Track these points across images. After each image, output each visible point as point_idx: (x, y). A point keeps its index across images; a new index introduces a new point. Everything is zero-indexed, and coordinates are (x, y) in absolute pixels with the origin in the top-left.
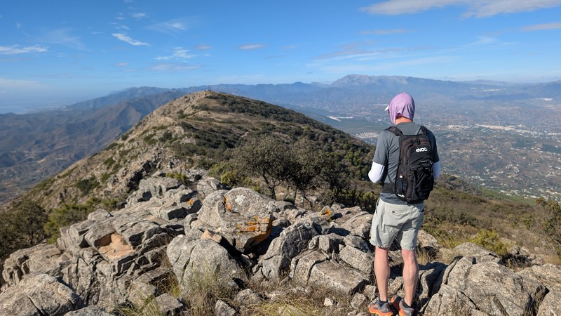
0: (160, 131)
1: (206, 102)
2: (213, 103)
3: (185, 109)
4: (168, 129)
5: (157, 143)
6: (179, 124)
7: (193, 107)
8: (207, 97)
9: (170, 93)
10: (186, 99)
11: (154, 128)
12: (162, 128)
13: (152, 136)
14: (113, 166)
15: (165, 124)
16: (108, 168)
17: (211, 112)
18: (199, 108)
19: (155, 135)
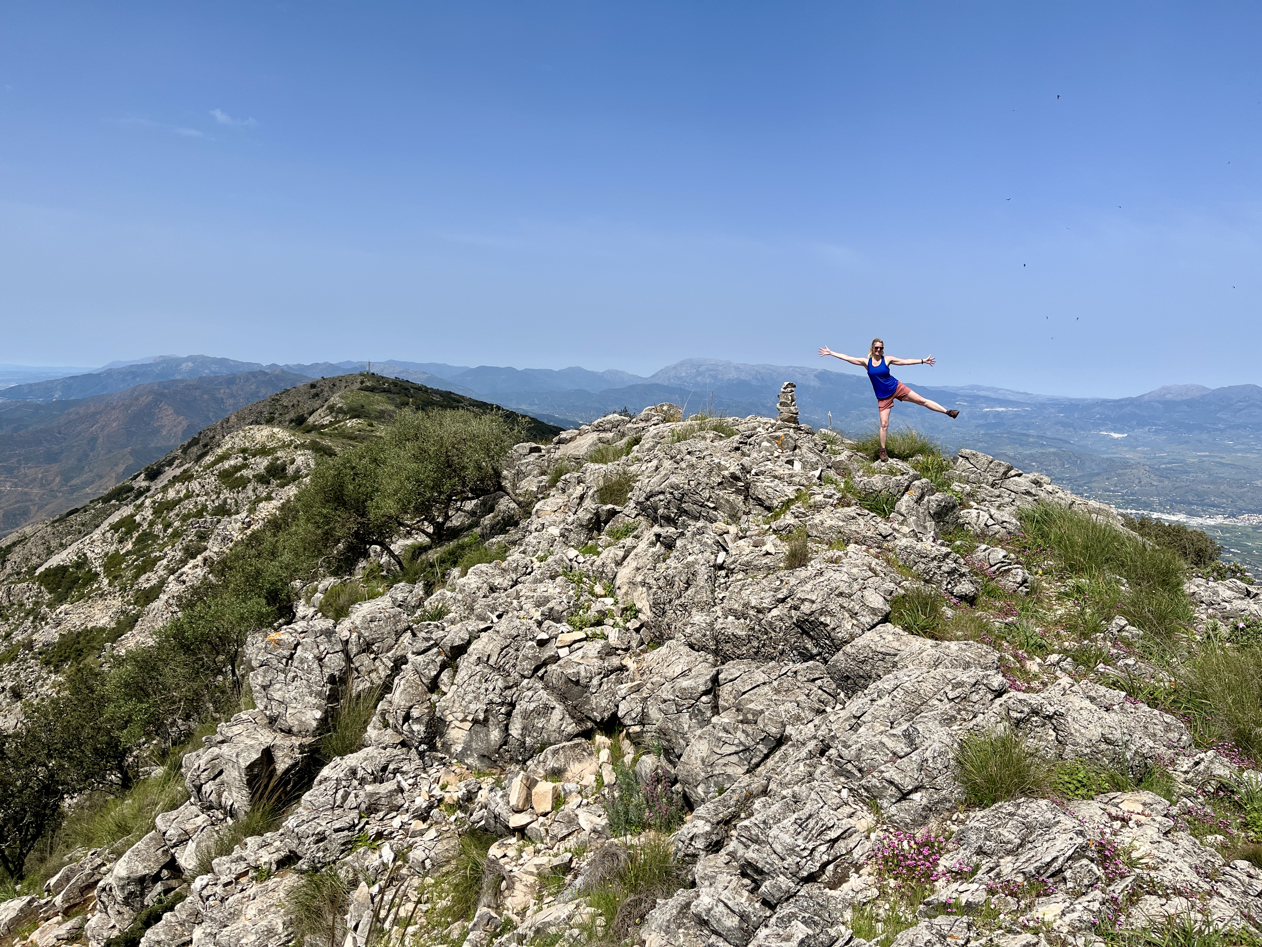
0: (258, 459)
1: (362, 398)
2: (380, 403)
3: (311, 414)
4: (279, 454)
5: (250, 487)
6: (303, 446)
7: (331, 409)
8: (367, 389)
9: (266, 374)
10: (313, 391)
11: (244, 451)
12: (263, 451)
13: (237, 469)
14: (135, 535)
15: (270, 445)
16: (121, 541)
17: (375, 423)
18: (345, 413)
19: (245, 466)
